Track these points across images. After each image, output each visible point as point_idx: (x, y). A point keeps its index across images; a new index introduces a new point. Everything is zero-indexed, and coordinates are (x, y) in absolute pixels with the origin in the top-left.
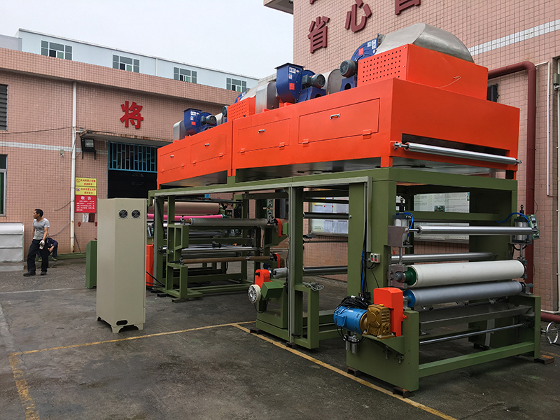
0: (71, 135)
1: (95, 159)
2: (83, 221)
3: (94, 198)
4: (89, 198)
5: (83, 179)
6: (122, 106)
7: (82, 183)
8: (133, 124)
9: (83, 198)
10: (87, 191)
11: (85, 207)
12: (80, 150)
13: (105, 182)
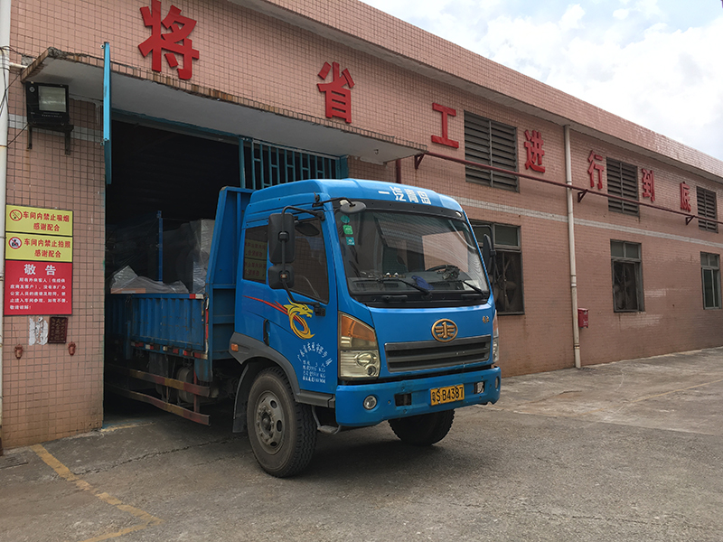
1: (68, 152)
2: (32, 341)
3: (65, 269)
4: (51, 270)
5: (30, 210)
6: (143, 11)
7: (27, 224)
8: (173, 65)
9: (30, 269)
10: (43, 248)
11: (37, 297)
12: (20, 122)
13: (97, 221)
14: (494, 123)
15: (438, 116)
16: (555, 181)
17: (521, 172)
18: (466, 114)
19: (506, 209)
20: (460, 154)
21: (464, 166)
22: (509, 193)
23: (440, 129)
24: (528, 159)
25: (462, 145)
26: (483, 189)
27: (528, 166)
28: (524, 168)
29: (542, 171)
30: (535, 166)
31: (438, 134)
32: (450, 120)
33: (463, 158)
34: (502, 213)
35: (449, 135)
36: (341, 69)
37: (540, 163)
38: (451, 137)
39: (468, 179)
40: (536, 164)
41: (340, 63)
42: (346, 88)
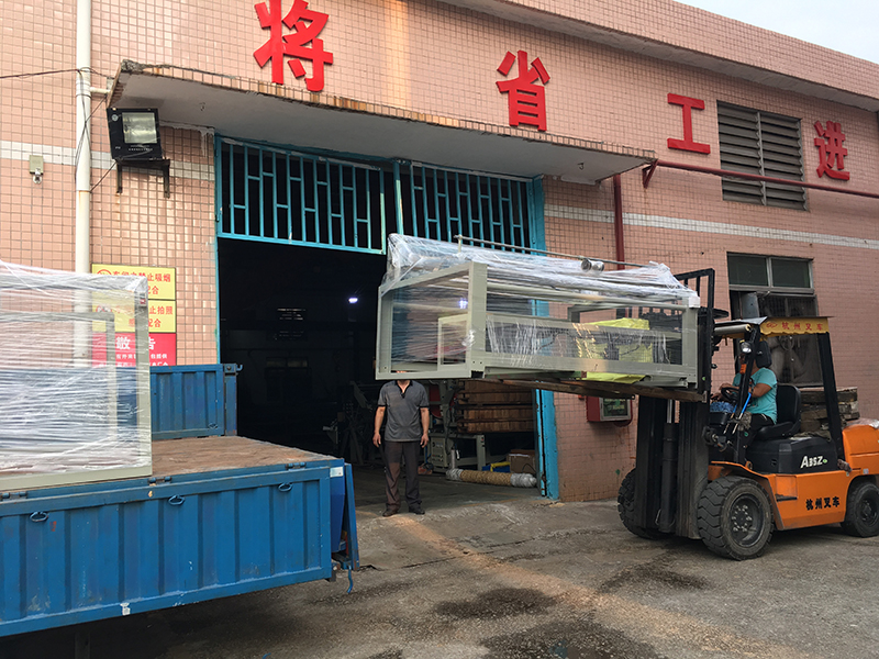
0: (74, 104)
1: (167, 193)
3: (167, 341)
5: (121, 269)
6: (259, 9)
8: (299, 75)
12: (106, 161)
13: (206, 280)
14: (764, 114)
15: (678, 111)
16: (866, 191)
17: (810, 182)
18: (720, 104)
19: (790, 235)
20: (714, 161)
21: (720, 178)
22: (791, 212)
23: (681, 129)
24: (821, 162)
25: (715, 149)
26: (750, 210)
27: (824, 171)
28: (815, 176)
29: (845, 178)
30: (833, 171)
31: (679, 135)
32: (695, 115)
33: (718, 167)
34: (782, 242)
35: (694, 137)
36: (531, 59)
37: (841, 167)
38: (697, 139)
39: (726, 197)
40: (835, 168)
41: (528, 51)
42: (539, 83)
